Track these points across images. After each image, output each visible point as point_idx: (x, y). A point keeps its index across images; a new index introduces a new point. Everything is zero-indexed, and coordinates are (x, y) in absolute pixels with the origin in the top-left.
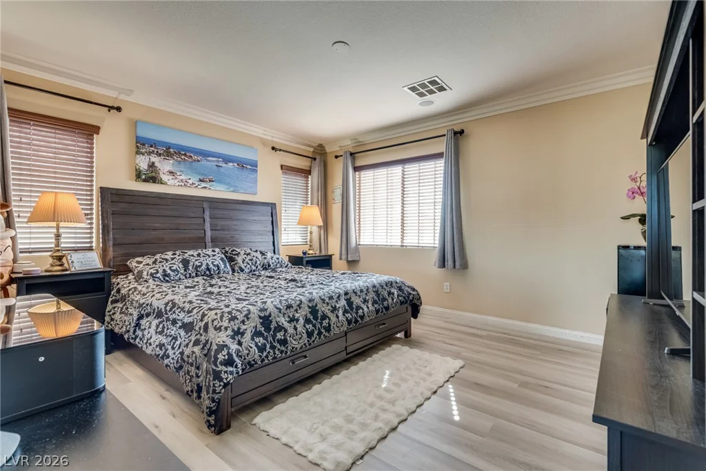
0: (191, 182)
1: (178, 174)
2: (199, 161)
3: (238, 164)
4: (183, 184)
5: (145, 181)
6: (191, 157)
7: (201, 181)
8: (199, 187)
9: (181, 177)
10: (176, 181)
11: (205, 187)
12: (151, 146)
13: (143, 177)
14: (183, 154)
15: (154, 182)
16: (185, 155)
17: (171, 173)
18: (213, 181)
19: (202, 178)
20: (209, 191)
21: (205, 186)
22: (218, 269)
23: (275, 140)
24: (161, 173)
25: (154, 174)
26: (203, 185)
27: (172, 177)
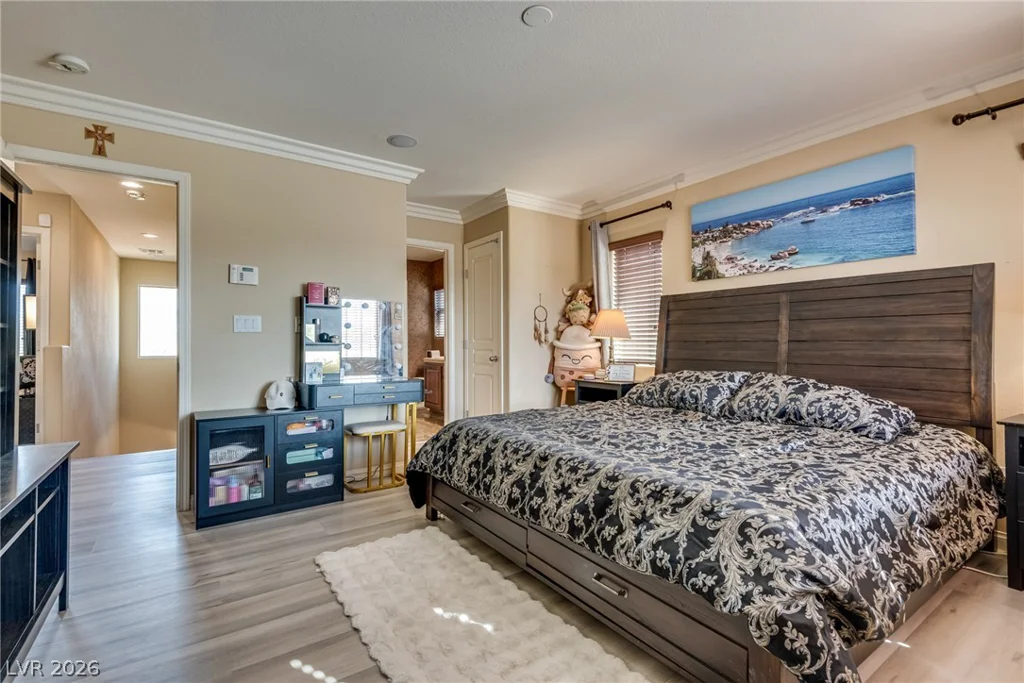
0: (757, 265)
1: (739, 258)
2: (770, 226)
3: (852, 203)
4: (745, 271)
5: (701, 278)
6: (757, 225)
7: (774, 258)
8: (771, 269)
9: (743, 262)
10: (736, 269)
11: (782, 268)
12: (706, 232)
13: (698, 274)
14: (746, 226)
15: (710, 278)
16: (749, 226)
17: (730, 259)
18: (796, 253)
19: (775, 253)
20: (790, 271)
21: (782, 265)
22: (696, 403)
23: (983, 88)
24: (717, 264)
25: (709, 268)
26: (778, 264)
27: (731, 265)
